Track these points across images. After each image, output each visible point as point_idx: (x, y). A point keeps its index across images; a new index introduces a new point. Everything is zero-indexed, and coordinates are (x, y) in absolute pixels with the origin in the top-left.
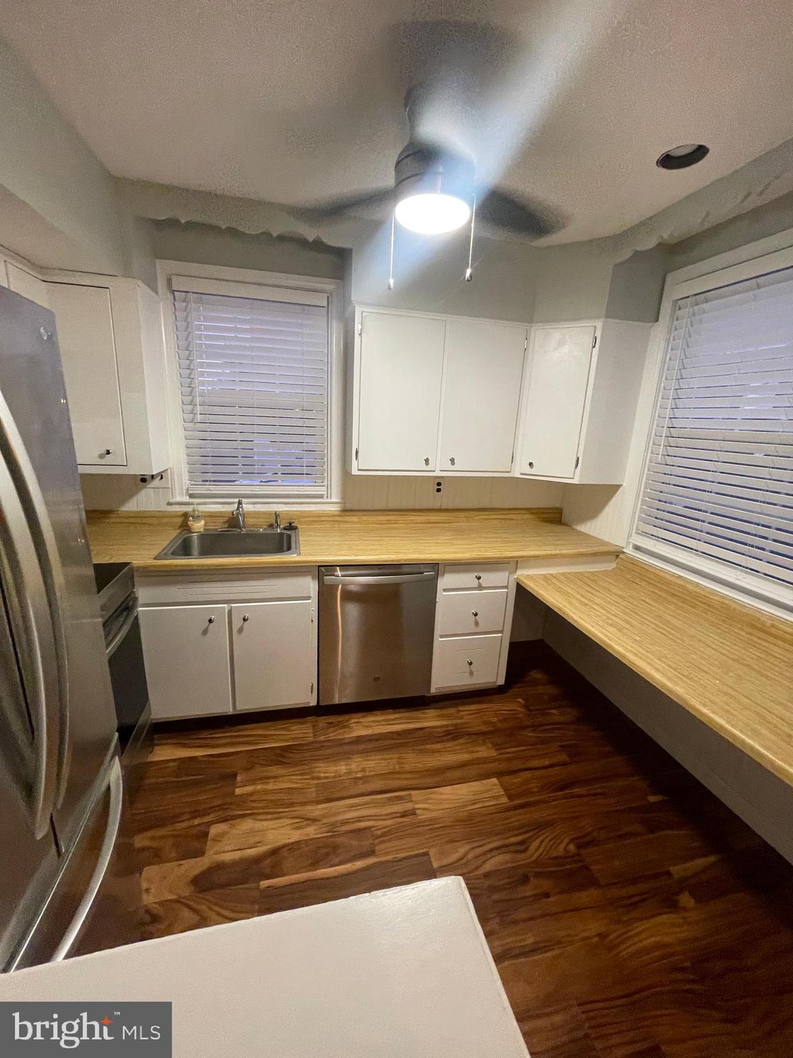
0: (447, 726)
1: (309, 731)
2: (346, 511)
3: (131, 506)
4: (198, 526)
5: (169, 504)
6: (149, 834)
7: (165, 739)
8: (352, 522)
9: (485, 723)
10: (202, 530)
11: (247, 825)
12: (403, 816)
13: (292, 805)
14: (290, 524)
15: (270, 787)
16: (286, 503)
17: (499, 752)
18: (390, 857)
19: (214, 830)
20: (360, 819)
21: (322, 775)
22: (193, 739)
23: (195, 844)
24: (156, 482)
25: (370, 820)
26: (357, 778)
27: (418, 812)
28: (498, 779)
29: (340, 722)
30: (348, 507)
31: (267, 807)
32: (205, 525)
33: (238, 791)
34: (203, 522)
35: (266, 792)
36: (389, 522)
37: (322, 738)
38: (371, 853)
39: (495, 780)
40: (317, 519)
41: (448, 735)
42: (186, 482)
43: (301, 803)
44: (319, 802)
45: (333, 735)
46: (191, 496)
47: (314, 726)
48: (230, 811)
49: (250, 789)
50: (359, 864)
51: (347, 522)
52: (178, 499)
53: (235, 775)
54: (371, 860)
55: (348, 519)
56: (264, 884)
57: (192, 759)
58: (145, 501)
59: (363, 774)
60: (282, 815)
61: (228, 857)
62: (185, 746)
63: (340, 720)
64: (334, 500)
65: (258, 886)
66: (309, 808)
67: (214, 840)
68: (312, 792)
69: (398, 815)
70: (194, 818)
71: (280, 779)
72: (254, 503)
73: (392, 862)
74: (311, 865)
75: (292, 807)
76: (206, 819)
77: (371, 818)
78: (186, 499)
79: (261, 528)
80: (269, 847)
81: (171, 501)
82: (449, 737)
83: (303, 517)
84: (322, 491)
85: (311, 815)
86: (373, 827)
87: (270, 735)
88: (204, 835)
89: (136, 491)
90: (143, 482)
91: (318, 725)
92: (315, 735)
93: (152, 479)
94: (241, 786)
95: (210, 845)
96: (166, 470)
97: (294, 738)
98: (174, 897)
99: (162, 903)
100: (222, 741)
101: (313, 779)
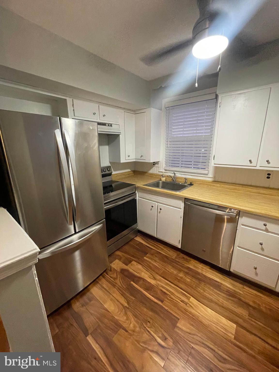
0: (231, 289)
1: (175, 255)
2: (214, 181)
3: (151, 172)
4: (163, 179)
5: (159, 172)
6: (123, 254)
7: (140, 235)
8: (217, 187)
9: (254, 302)
10: (164, 181)
11: (140, 267)
12: (181, 301)
13: (154, 271)
14: (191, 183)
15: (152, 262)
16: (192, 175)
17: (250, 318)
18: (166, 308)
19: (133, 262)
20: (167, 290)
21: (168, 269)
22: (146, 239)
23: (127, 262)
25: (170, 293)
26: (177, 279)
27: (188, 305)
28: (237, 326)
29: (187, 259)
30: (216, 180)
31: (147, 266)
32: (165, 179)
33: (145, 258)
34: (165, 178)
35: (150, 263)
36: (235, 189)
37: (177, 260)
38: (162, 302)
39: (235, 326)
40: (202, 183)
41: (228, 292)
42: (164, 166)
43: (156, 272)
44: (160, 276)
45: (181, 261)
46: (166, 170)
47: (177, 255)
48: (140, 261)
49: (147, 259)
50: (156, 300)
51: (215, 186)
52: (161, 171)
53: (147, 254)
54: (160, 303)
55: (214, 184)
56: (132, 283)
57: (142, 244)
58: (154, 171)
59: (180, 279)
60: (149, 271)
61: (131, 270)
62: (143, 240)
63: (187, 258)
64: (210, 176)
65: (131, 282)
66: (157, 275)
67: (131, 264)
68: (161, 272)
69: (181, 300)
70: (132, 257)
71: (157, 262)
72: (181, 174)
73: (166, 310)
74: (145, 289)
75: (153, 271)
76: (134, 259)
77: (171, 293)
78: (164, 171)
79: (181, 183)
80: (140, 276)
81: (159, 171)
82: (227, 293)
83: (197, 181)
84: (206, 172)
85: (156, 277)
86: (169, 295)
87: (163, 249)
88: (130, 262)
89: (152, 167)
90: (154, 164)
91: (179, 255)
92: (176, 258)
93: (156, 164)
94: (146, 257)
95: (130, 265)
96: (159, 162)
97: (169, 255)
98: (116, 269)
99: (114, 269)
100: (151, 244)
101: (164, 269)
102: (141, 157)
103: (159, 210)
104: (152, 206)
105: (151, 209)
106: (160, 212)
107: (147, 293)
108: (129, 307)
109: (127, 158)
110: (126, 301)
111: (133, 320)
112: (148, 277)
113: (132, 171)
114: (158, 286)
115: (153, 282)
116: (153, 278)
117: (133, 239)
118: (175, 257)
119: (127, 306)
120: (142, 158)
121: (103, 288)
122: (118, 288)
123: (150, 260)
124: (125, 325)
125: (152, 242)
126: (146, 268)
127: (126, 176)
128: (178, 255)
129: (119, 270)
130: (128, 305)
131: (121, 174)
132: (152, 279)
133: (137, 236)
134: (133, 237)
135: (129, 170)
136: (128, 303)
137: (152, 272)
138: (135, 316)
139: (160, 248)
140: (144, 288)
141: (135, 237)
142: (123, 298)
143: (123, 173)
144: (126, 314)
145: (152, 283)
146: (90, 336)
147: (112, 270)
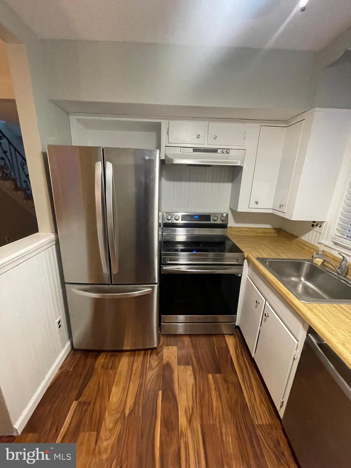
3: (304, 238)
5: (319, 243)
11: (191, 383)
13: (201, 407)
15: (213, 393)
19: (190, 368)
21: (224, 430)
23: (184, 361)
24: (317, 229)
31: (200, 391)
33: (210, 376)
35: (209, 390)
37: (258, 432)
43: (202, 414)
44: (202, 426)
48: (199, 375)
49: (211, 381)
52: (324, 242)
53: (220, 373)
56: (160, 393)
58: (309, 237)
60: (195, 400)
61: (176, 376)
62: (236, 347)
65: (160, 390)
66: (199, 420)
67: (185, 368)
68: (210, 421)
70: (196, 358)
74: (164, 419)
76: (195, 363)
78: (330, 244)
81: (320, 241)
87: (253, 390)
88: (187, 364)
89: (308, 231)
90: (313, 226)
91: (272, 429)
92: (261, 426)
93: (317, 225)
94: (213, 377)
95: (182, 367)
96: (323, 222)
97: (253, 407)
98: (164, 358)
99: (162, 356)
100: (242, 364)
101: (220, 422)
102: (280, 207)
105: (256, 306)
107: (159, 428)
108: (126, 419)
109: (253, 205)
110: (132, 408)
111: (113, 439)
112: (184, 408)
113: (274, 229)
114: (182, 437)
115: (183, 421)
116: (189, 418)
117: (224, 334)
118: (260, 423)
119: (126, 415)
121: (132, 366)
122: (142, 383)
123: (213, 386)
124: (103, 434)
125: (247, 362)
126: (196, 393)
127: (259, 235)
128: (270, 426)
129: (165, 362)
130: (128, 416)
131: (247, 230)
132: (187, 417)
133: (232, 334)
134: (225, 333)
135: (269, 226)
136: (130, 414)
137: (198, 406)
138: (119, 438)
139: (248, 381)
140: (164, 416)
141: (229, 334)
142: (134, 400)
143: (253, 228)
144: (116, 422)
145: (180, 422)
146: (77, 402)
147: (160, 354)
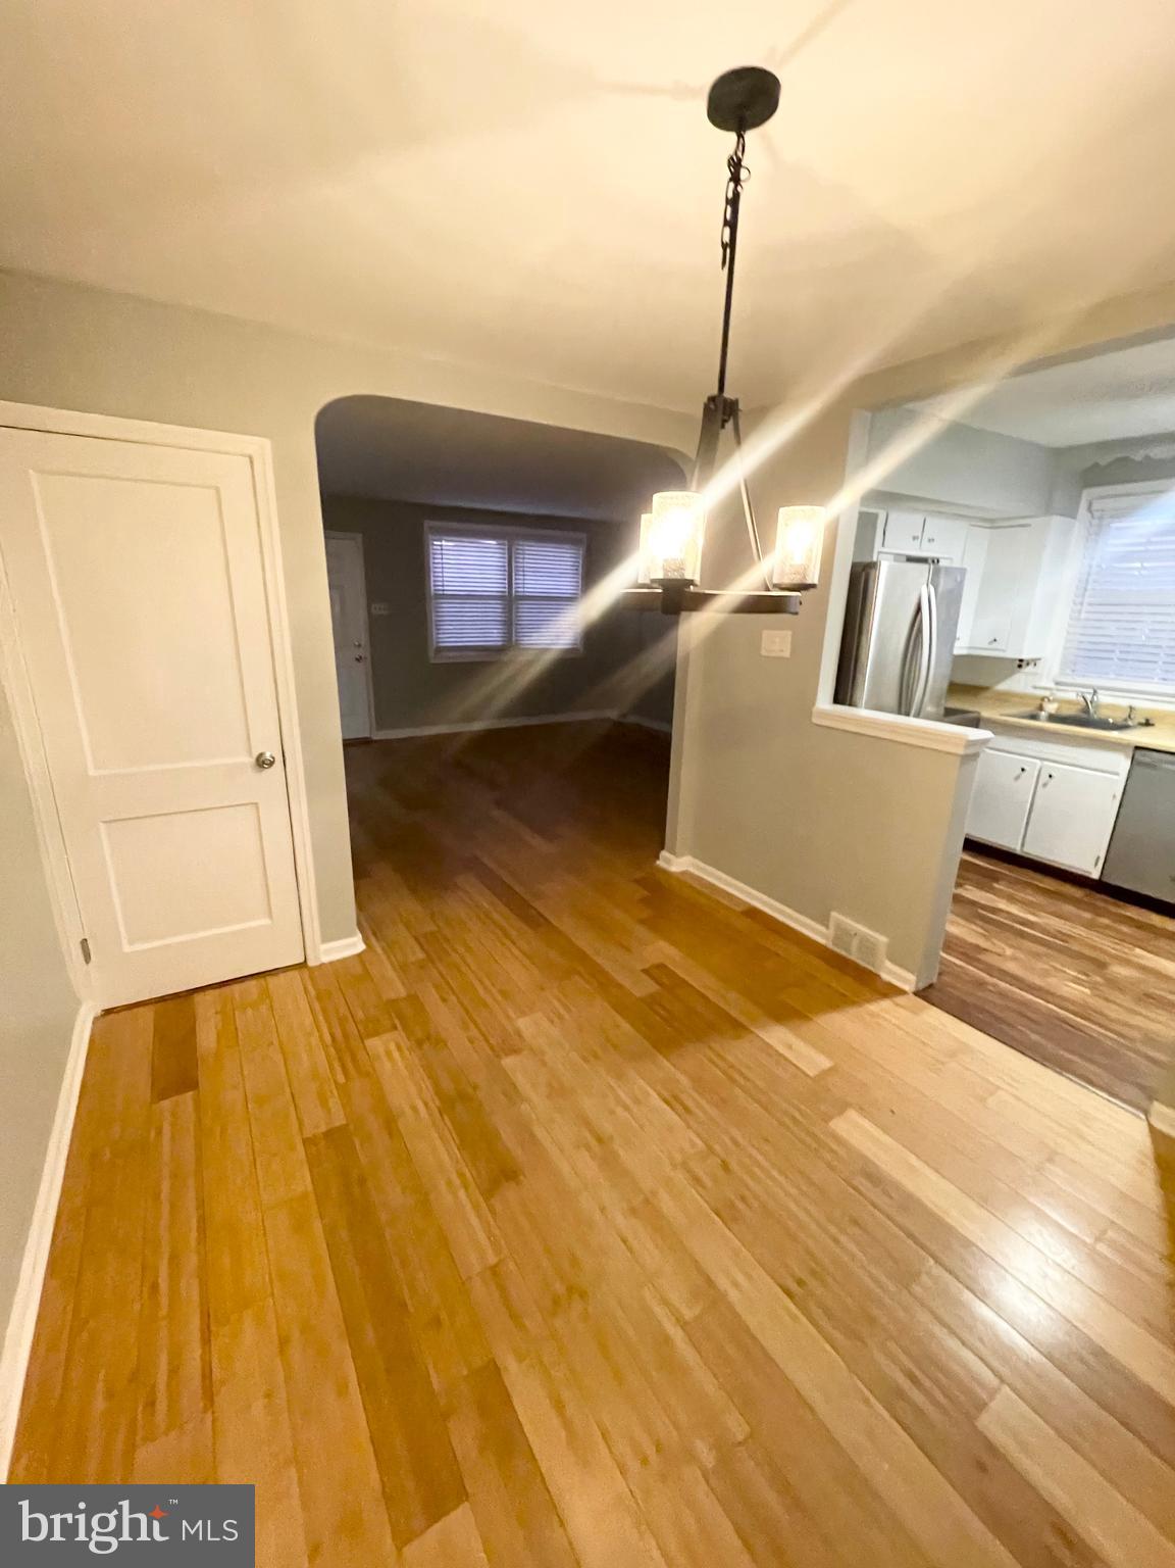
3: (1003, 687)
4: (1051, 707)
5: (1035, 688)
10: (1054, 709)
14: (1149, 720)
24: (1030, 668)
32: (1057, 708)
34: (1055, 705)
42: (1056, 670)
46: (1057, 683)
52: (1043, 684)
58: (1017, 683)
72: (1115, 696)
78: (1052, 685)
79: (1111, 718)
81: (1036, 685)
83: (1167, 717)
89: (1012, 673)
90: (1020, 666)
93: (1028, 664)
96: (1039, 659)
102: (990, 643)
103: (1044, 778)
104: (1023, 770)
105: (1017, 778)
106: (1045, 785)
120: (995, 645)
